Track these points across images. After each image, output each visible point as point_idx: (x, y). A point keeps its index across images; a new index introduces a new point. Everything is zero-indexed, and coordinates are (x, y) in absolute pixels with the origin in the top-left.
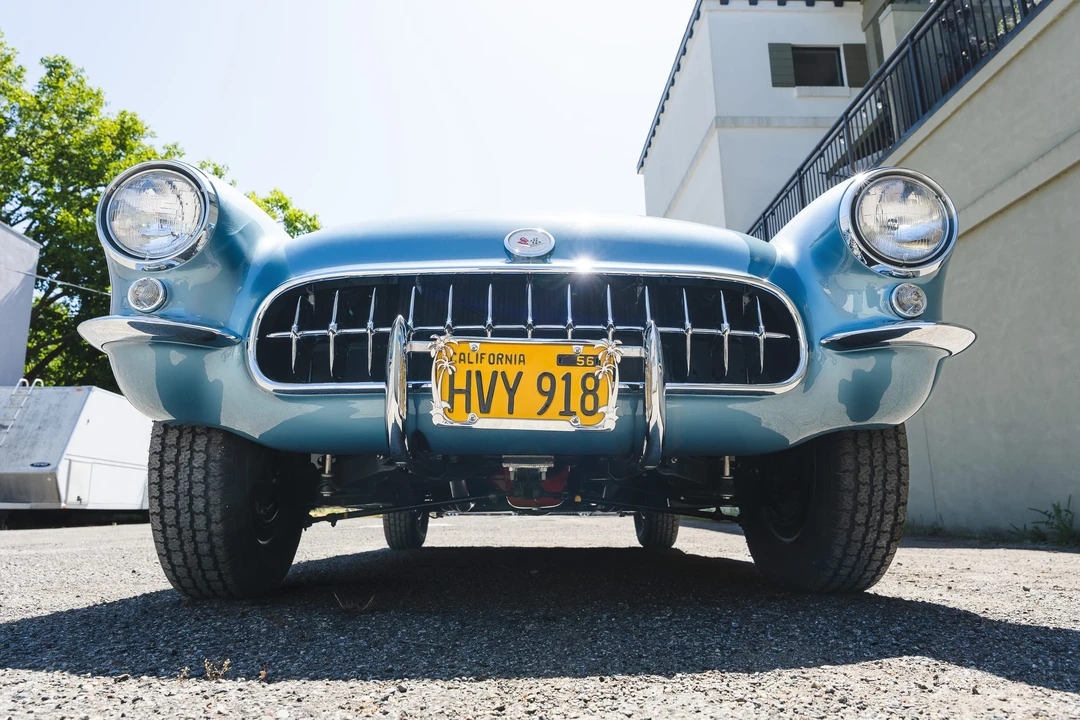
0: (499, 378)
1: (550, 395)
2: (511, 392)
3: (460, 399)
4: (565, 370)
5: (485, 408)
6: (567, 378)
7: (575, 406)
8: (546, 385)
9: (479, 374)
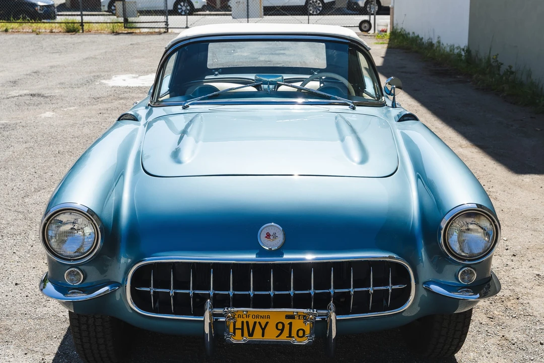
0: (258, 324)
1: (282, 330)
2: (263, 330)
3: (239, 332)
4: (290, 321)
5: (251, 335)
6: (290, 324)
7: (294, 333)
8: (280, 326)
9: (247, 323)
